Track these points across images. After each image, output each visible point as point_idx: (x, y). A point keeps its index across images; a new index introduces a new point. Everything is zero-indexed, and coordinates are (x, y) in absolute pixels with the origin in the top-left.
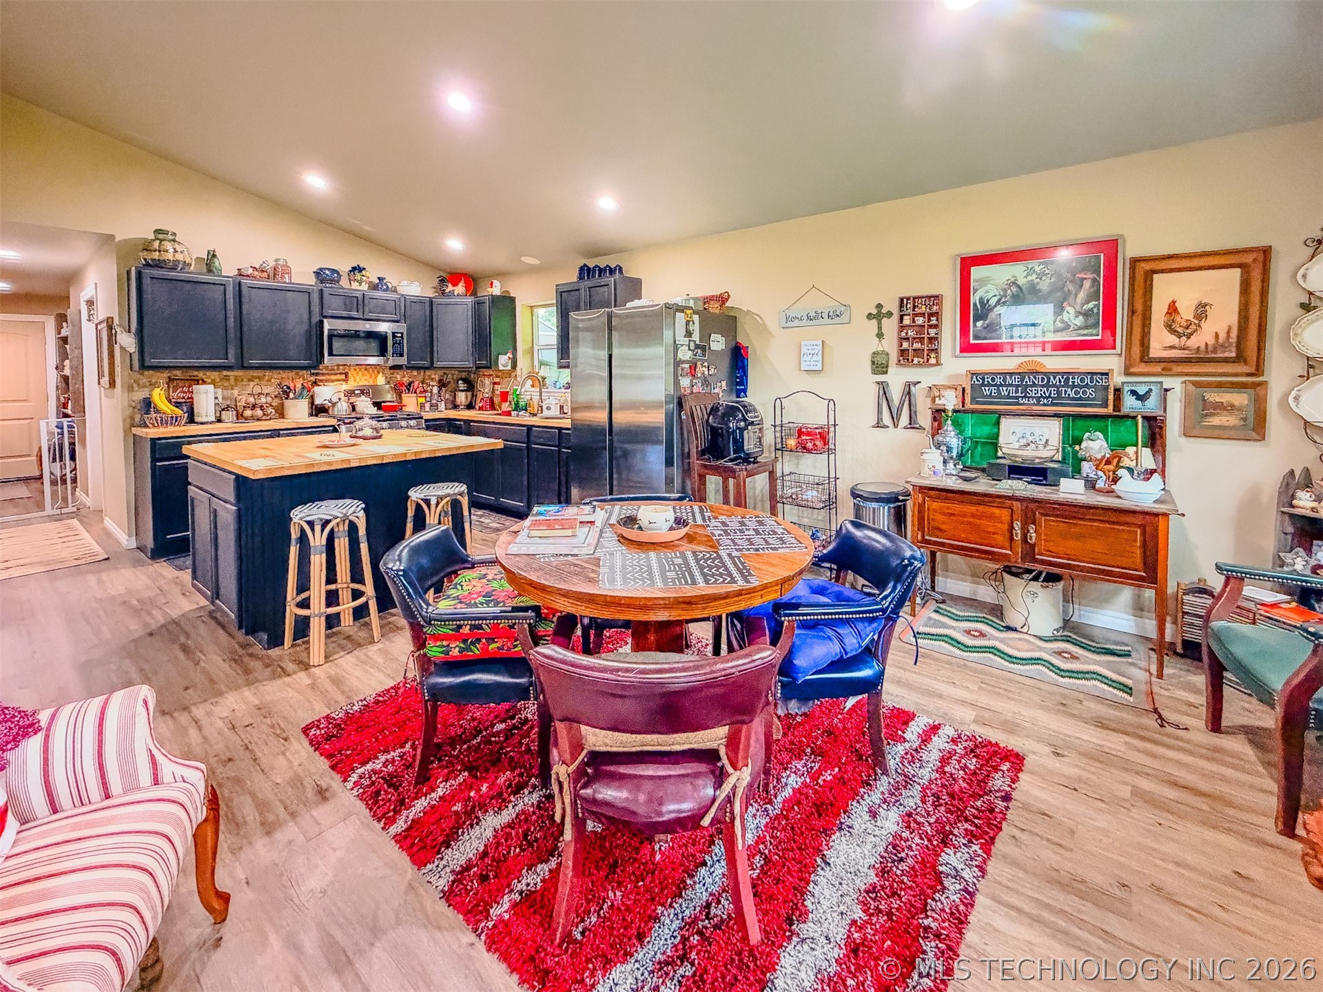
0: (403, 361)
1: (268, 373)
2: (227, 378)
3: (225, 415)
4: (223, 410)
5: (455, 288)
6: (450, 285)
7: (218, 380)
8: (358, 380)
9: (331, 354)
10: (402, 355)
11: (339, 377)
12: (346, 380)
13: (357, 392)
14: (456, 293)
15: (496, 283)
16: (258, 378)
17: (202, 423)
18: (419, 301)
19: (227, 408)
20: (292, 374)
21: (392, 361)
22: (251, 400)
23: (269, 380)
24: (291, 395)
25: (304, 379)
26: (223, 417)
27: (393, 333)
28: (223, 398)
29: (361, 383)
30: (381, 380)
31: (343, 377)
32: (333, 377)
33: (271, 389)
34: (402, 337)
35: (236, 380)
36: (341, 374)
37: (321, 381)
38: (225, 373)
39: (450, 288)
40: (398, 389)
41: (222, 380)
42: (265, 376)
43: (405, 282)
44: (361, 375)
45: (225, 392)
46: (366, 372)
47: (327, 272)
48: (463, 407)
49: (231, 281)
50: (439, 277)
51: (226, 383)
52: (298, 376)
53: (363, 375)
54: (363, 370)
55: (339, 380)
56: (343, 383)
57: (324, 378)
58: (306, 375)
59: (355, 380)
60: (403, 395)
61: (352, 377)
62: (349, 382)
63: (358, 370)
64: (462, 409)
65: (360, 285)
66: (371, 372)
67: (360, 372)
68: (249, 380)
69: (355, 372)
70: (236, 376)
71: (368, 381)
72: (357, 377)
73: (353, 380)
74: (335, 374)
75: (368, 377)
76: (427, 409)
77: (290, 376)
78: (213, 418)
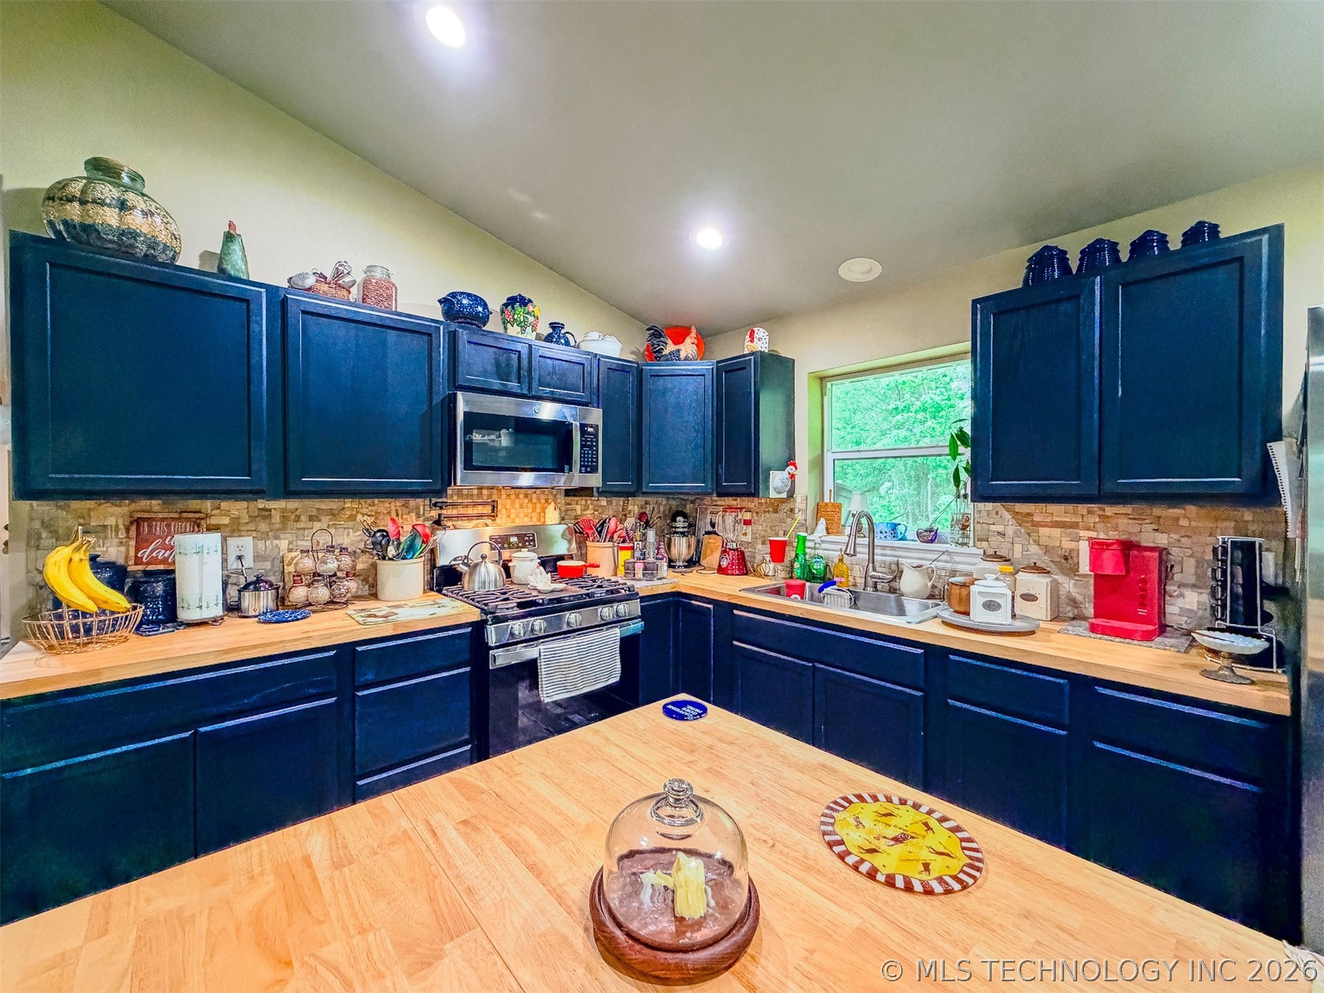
0: (595, 480)
1: (348, 503)
2: (266, 514)
3: (248, 600)
4: (246, 587)
5: (681, 347)
6: (669, 342)
8: (513, 516)
9: (468, 465)
10: (594, 470)
11: (480, 510)
12: (493, 515)
13: (513, 540)
14: (683, 355)
15: (760, 332)
16: (332, 514)
17: (202, 624)
18: (621, 369)
19: (256, 584)
20: (394, 505)
21: (577, 479)
22: (308, 564)
23: (352, 518)
24: (391, 551)
25: (418, 516)
26: (247, 605)
27: (583, 426)
28: (257, 558)
29: (518, 522)
30: (552, 515)
31: (488, 510)
32: (470, 511)
33: (352, 538)
34: (596, 435)
35: (284, 518)
36: (484, 504)
37: (450, 518)
38: (261, 504)
39: (670, 347)
40: (581, 533)
41: (253, 518)
42: (344, 509)
43: (595, 335)
44: (517, 506)
45: (261, 544)
46: (526, 501)
47: (465, 301)
48: (681, 564)
49: (264, 295)
50: (648, 329)
51: (263, 527)
52: (406, 511)
53: (521, 506)
54: (521, 496)
55: (480, 516)
56: (489, 521)
57: (455, 512)
58: (422, 508)
59: (508, 516)
60: (588, 543)
61: (504, 511)
62: (498, 520)
63: (513, 497)
64: (679, 567)
65: (523, 331)
66: (534, 501)
67: (517, 501)
68: (311, 518)
69: (508, 501)
70: (284, 511)
71: (531, 518)
72: (513, 511)
73: (505, 516)
74: (475, 505)
75: (530, 510)
76: (639, 573)
77: (393, 508)
78: (218, 611)
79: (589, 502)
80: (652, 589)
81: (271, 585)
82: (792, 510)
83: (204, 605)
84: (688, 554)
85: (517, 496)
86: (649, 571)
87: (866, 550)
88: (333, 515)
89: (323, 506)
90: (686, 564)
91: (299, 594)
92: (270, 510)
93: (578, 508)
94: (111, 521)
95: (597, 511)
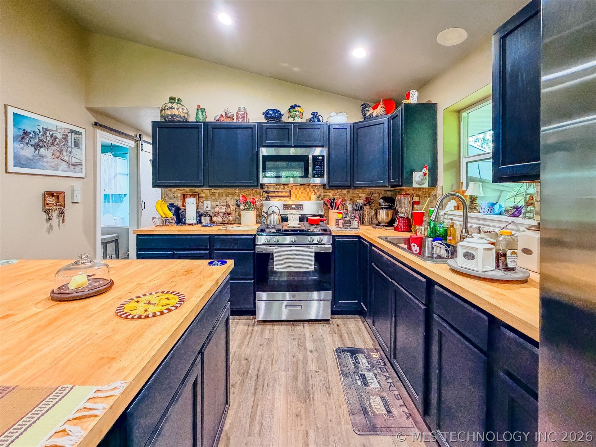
0: (324, 181)
2: (214, 194)
4: (203, 215)
5: (375, 111)
6: (371, 109)
7: (209, 195)
8: (298, 197)
10: (323, 176)
11: (284, 194)
12: (289, 196)
13: (293, 206)
14: (375, 115)
15: (413, 93)
17: (190, 224)
18: (343, 128)
19: (206, 214)
25: (260, 196)
26: (203, 220)
27: (314, 156)
30: (313, 197)
31: (287, 194)
32: (280, 195)
33: (232, 202)
34: (323, 160)
35: (219, 195)
36: (286, 192)
37: (272, 197)
38: (213, 191)
39: (371, 111)
41: (211, 195)
42: (236, 192)
43: (333, 114)
44: (300, 193)
45: (213, 203)
46: (304, 191)
47: (271, 112)
48: (384, 224)
49: (202, 125)
50: (362, 105)
51: (213, 198)
52: (256, 194)
53: (302, 193)
54: (302, 189)
55: (284, 197)
56: (288, 199)
57: (274, 195)
58: (262, 193)
59: (296, 197)
60: (330, 210)
61: (294, 195)
62: (292, 199)
63: (298, 189)
64: (382, 226)
65: (294, 119)
66: (308, 191)
67: (300, 191)
68: (226, 196)
69: (296, 191)
70: (219, 193)
71: (307, 198)
72: (298, 195)
73: (294, 197)
74: (282, 192)
75: (306, 195)
76: (341, 225)
77: (252, 193)
78: (195, 221)
79: (336, 192)
80: (342, 232)
81: (210, 215)
82: (436, 195)
83: (190, 219)
84: (387, 219)
85: (300, 189)
86: (347, 224)
87: (462, 219)
88: (233, 195)
89: (230, 192)
90: (386, 224)
91: (215, 219)
92: (215, 193)
93: (331, 195)
94: (179, 195)
95: (341, 196)
